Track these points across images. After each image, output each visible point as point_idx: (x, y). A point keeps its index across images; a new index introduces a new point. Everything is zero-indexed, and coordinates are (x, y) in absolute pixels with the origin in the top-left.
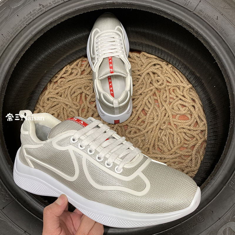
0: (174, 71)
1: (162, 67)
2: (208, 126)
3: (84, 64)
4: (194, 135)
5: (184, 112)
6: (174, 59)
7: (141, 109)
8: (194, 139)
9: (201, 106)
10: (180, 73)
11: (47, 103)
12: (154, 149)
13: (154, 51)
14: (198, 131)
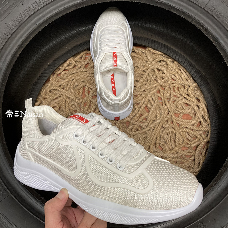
0: (179, 68)
1: (167, 64)
2: (212, 126)
3: (88, 57)
4: (197, 136)
5: (187, 111)
6: (180, 56)
7: (144, 106)
8: (197, 139)
9: (206, 105)
10: (186, 72)
11: (49, 95)
12: (156, 147)
13: (159, 47)
14: (201, 131)
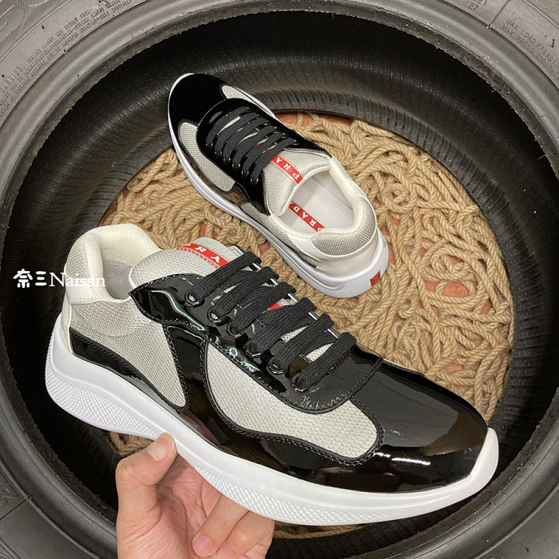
0: (434, 170)
1: (406, 161)
2: (518, 312)
4: (482, 335)
5: (457, 275)
6: (434, 139)
8: (484, 344)
9: (502, 260)
10: (451, 177)
13: (384, 120)
14: (492, 324)
